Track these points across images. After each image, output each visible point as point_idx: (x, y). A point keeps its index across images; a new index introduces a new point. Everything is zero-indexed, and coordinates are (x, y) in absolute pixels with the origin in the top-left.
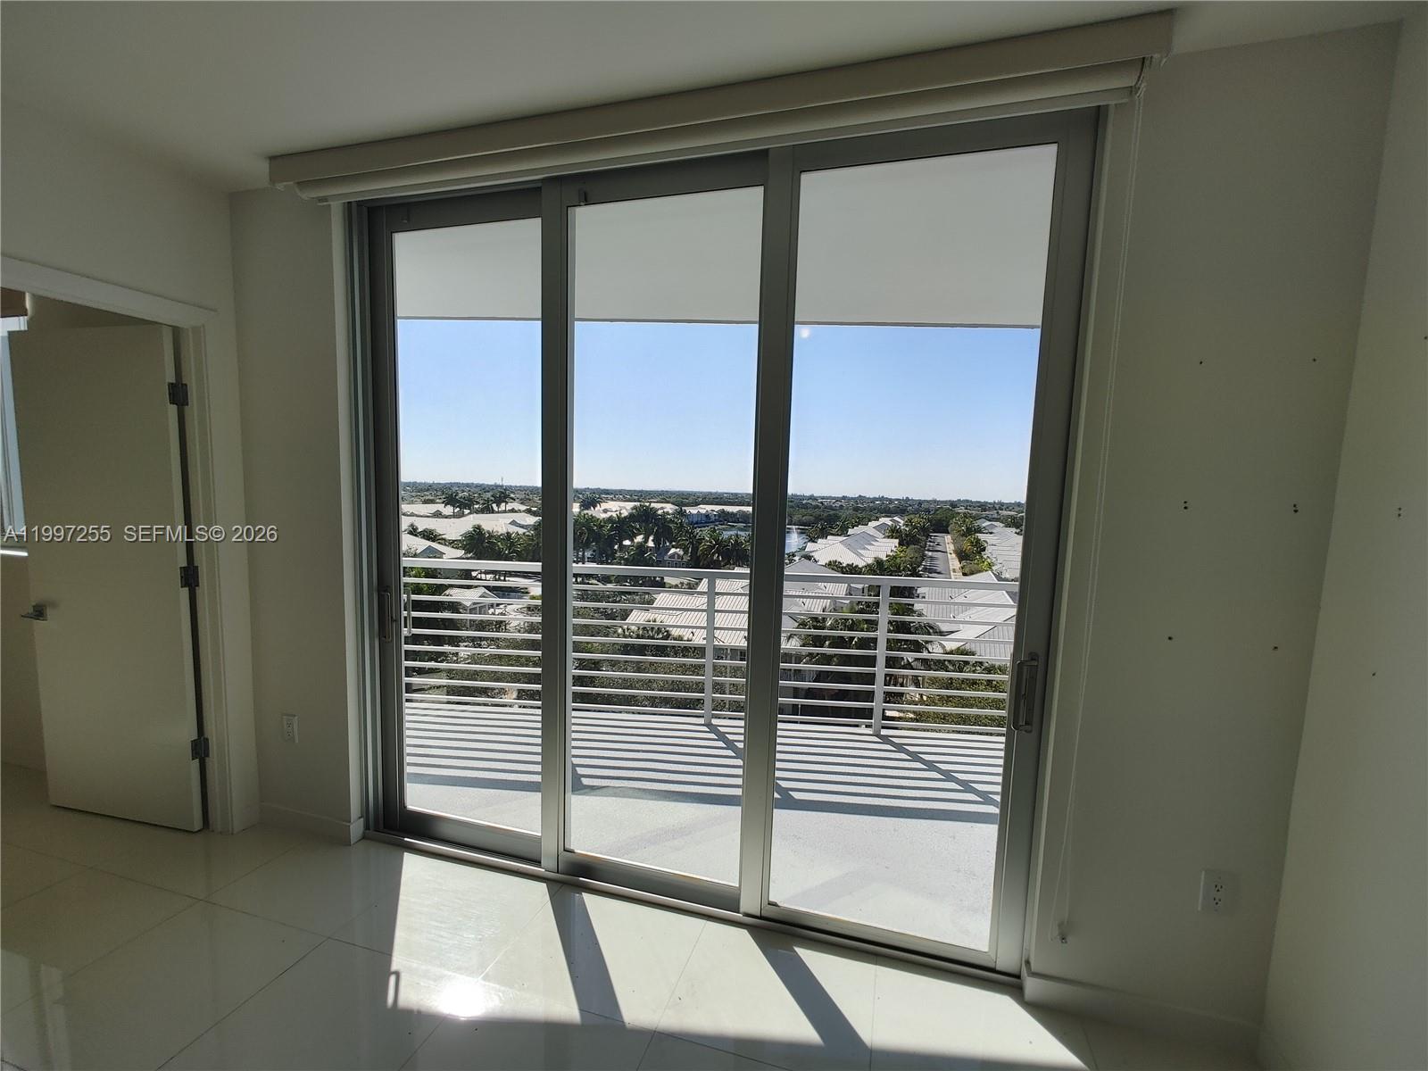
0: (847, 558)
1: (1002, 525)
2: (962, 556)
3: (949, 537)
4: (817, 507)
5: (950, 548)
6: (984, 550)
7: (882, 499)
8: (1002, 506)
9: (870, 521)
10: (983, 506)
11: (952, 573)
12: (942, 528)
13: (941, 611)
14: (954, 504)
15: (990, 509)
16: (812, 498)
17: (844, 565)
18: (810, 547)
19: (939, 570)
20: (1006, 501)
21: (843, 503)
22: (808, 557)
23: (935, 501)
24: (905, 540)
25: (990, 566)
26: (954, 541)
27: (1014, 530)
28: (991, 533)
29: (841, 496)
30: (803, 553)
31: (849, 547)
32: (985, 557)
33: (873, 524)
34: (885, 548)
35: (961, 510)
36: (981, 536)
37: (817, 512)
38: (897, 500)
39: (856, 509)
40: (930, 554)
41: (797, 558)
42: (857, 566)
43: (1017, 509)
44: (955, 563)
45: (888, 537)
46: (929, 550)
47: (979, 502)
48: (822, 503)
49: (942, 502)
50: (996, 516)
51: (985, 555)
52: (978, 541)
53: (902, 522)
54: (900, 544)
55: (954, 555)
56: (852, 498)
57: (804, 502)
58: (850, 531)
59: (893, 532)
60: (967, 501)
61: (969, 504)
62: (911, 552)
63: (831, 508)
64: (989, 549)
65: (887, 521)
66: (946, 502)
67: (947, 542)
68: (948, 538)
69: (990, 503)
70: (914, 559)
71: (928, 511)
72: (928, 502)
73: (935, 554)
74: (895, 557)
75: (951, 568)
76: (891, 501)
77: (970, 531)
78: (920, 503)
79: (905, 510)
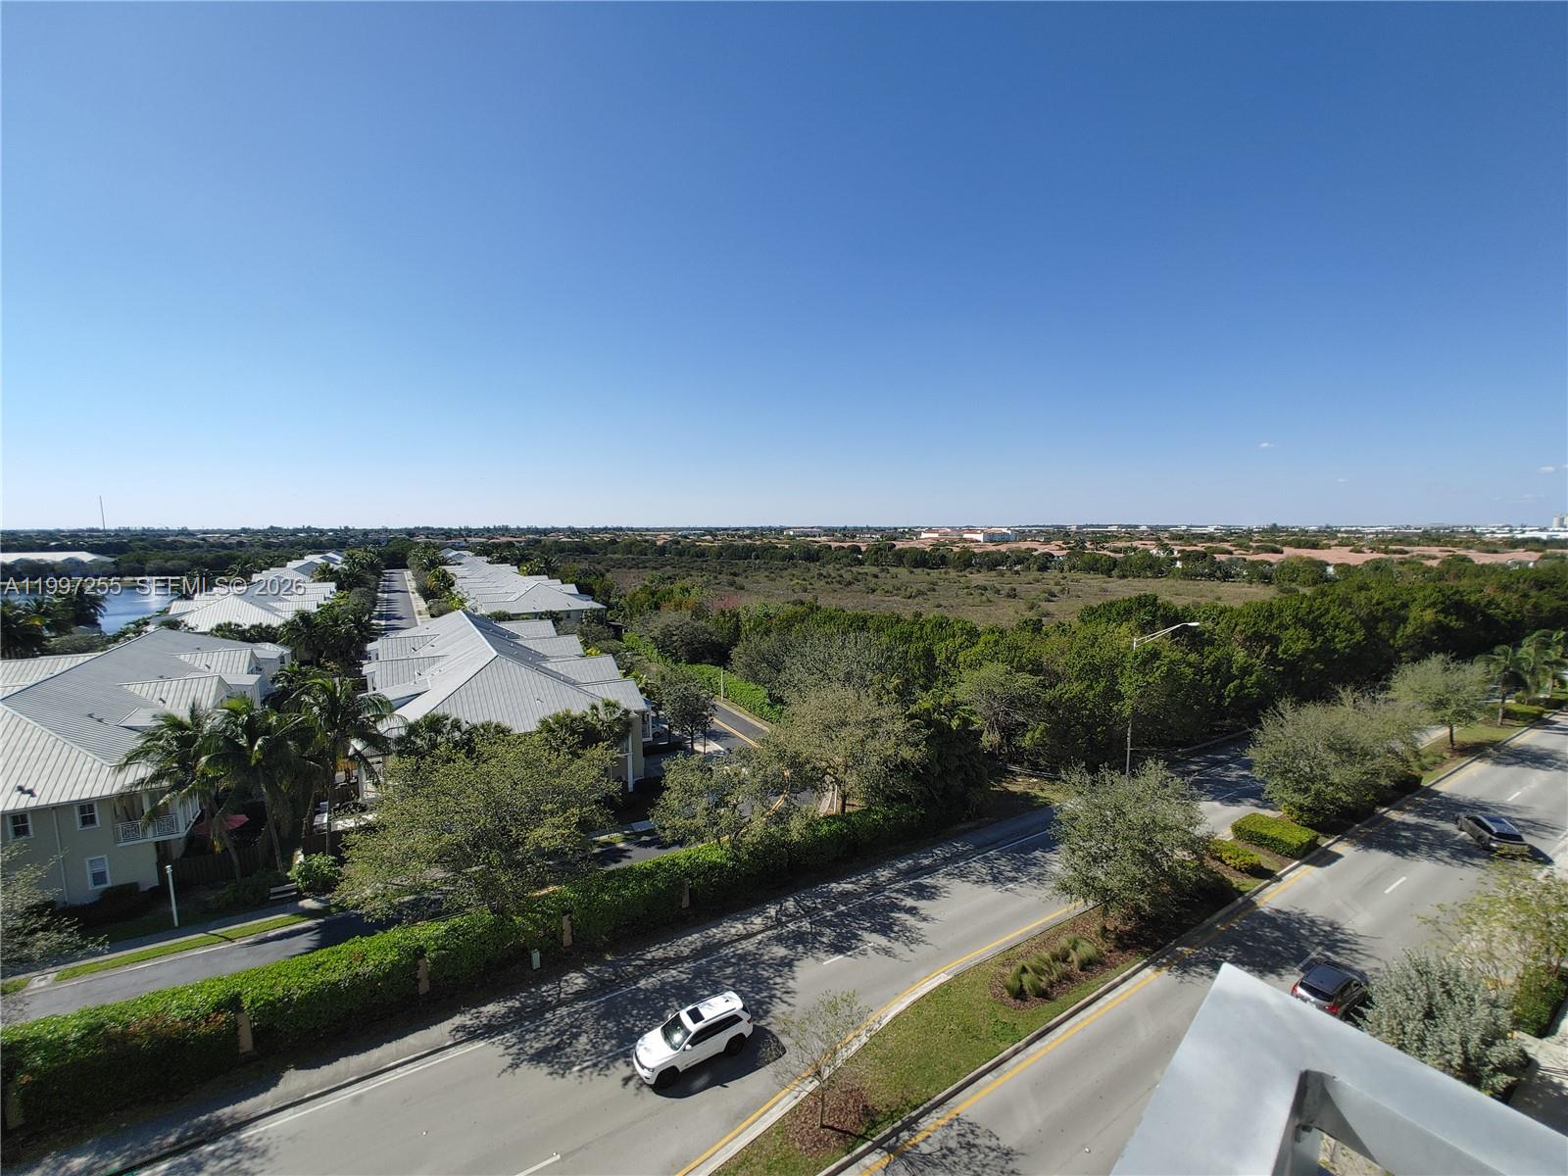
0: (249, 615)
1: (471, 554)
2: (427, 594)
3: (409, 572)
4: (196, 545)
5: (412, 585)
6: (453, 584)
7: (308, 530)
8: (469, 532)
9: (290, 560)
10: (448, 534)
11: (417, 617)
12: (398, 561)
13: (400, 669)
14: (411, 533)
15: (455, 537)
16: (184, 532)
17: (247, 627)
18: (177, 607)
19: (399, 614)
20: (474, 526)
21: (244, 538)
22: (174, 625)
23: (386, 530)
24: (344, 582)
25: (462, 602)
26: (416, 577)
27: (485, 558)
28: (460, 564)
29: (238, 528)
30: (164, 618)
31: (253, 601)
32: (455, 592)
33: (291, 565)
34: (315, 596)
35: (421, 539)
36: (449, 569)
37: (197, 553)
38: (331, 530)
39: (268, 546)
40: (386, 596)
41: (150, 628)
42: (268, 627)
43: (487, 535)
44: (419, 604)
45: (319, 581)
46: (384, 592)
47: (442, 529)
48: (203, 539)
49: (397, 531)
50: (464, 544)
51: (454, 590)
52: (445, 574)
53: (340, 558)
54: (339, 588)
55: (417, 594)
56: (259, 531)
57: (168, 540)
58: (255, 578)
59: (325, 574)
60: (428, 528)
61: (429, 532)
62: (354, 598)
63: (224, 546)
64: (458, 583)
65: (317, 559)
66: (401, 531)
67: (407, 579)
68: (408, 574)
69: (455, 530)
70: (360, 607)
71: (377, 542)
72: (377, 531)
73: (392, 596)
74: (331, 607)
75: (416, 610)
76: (322, 532)
77: (433, 564)
78: (366, 533)
79: (345, 543)
